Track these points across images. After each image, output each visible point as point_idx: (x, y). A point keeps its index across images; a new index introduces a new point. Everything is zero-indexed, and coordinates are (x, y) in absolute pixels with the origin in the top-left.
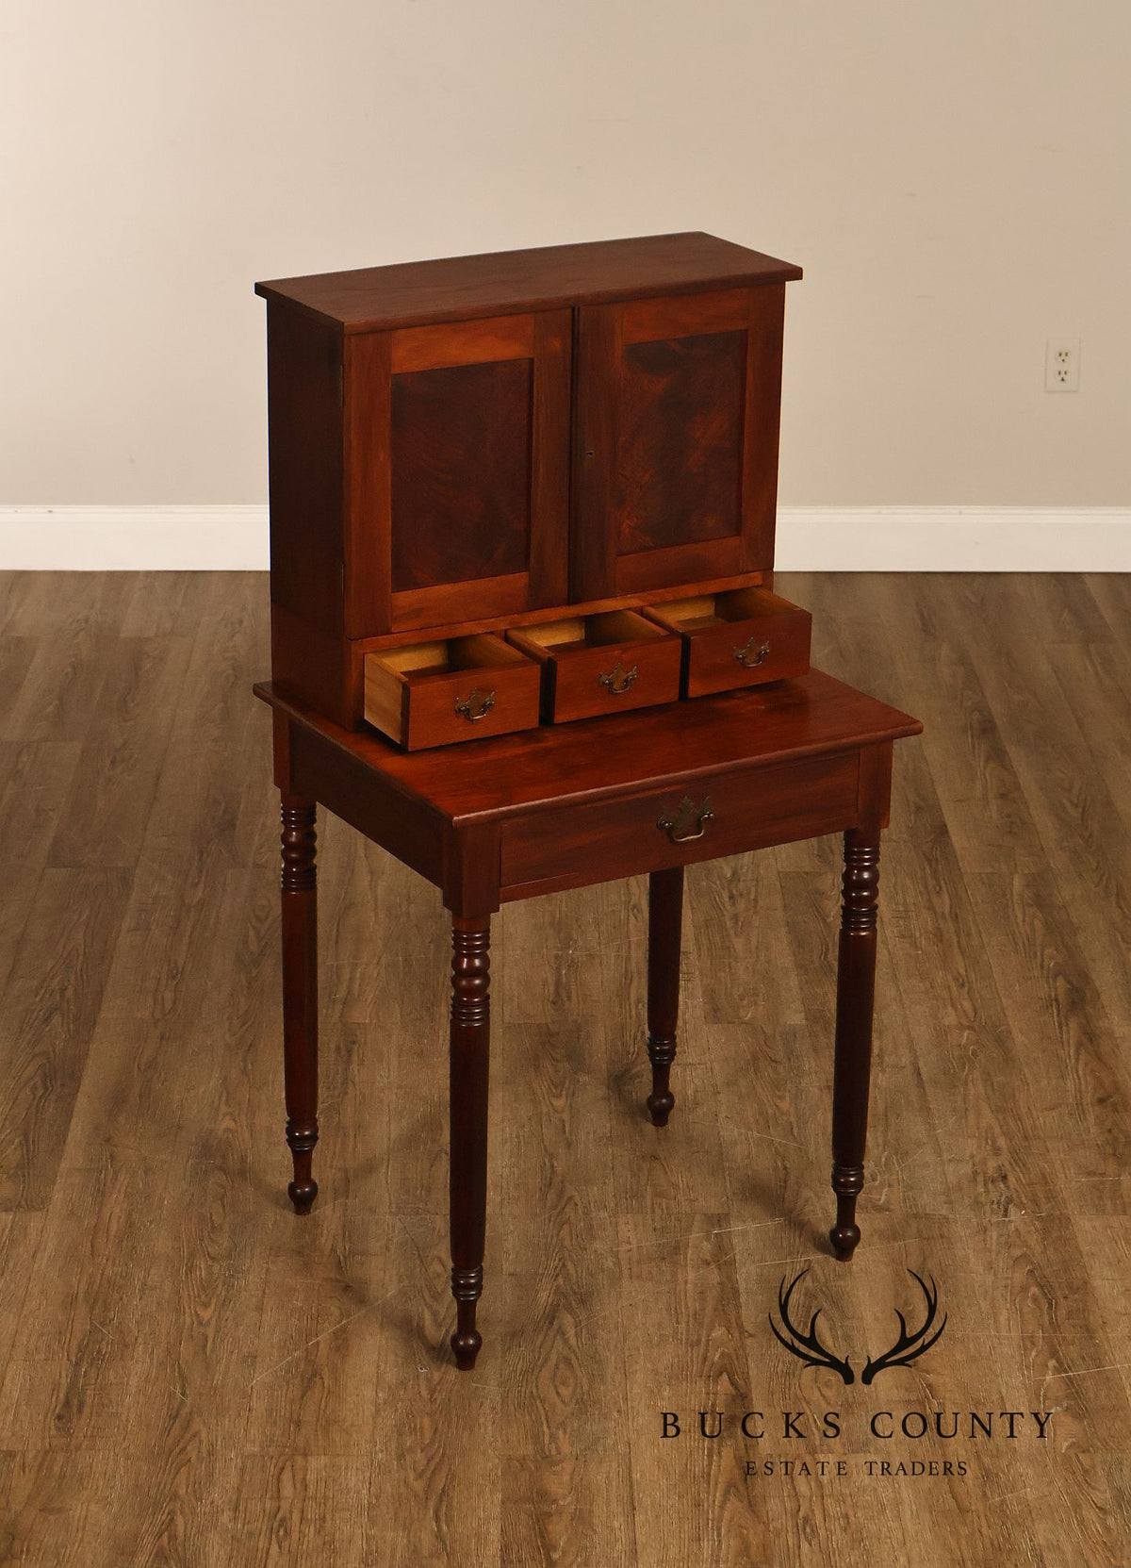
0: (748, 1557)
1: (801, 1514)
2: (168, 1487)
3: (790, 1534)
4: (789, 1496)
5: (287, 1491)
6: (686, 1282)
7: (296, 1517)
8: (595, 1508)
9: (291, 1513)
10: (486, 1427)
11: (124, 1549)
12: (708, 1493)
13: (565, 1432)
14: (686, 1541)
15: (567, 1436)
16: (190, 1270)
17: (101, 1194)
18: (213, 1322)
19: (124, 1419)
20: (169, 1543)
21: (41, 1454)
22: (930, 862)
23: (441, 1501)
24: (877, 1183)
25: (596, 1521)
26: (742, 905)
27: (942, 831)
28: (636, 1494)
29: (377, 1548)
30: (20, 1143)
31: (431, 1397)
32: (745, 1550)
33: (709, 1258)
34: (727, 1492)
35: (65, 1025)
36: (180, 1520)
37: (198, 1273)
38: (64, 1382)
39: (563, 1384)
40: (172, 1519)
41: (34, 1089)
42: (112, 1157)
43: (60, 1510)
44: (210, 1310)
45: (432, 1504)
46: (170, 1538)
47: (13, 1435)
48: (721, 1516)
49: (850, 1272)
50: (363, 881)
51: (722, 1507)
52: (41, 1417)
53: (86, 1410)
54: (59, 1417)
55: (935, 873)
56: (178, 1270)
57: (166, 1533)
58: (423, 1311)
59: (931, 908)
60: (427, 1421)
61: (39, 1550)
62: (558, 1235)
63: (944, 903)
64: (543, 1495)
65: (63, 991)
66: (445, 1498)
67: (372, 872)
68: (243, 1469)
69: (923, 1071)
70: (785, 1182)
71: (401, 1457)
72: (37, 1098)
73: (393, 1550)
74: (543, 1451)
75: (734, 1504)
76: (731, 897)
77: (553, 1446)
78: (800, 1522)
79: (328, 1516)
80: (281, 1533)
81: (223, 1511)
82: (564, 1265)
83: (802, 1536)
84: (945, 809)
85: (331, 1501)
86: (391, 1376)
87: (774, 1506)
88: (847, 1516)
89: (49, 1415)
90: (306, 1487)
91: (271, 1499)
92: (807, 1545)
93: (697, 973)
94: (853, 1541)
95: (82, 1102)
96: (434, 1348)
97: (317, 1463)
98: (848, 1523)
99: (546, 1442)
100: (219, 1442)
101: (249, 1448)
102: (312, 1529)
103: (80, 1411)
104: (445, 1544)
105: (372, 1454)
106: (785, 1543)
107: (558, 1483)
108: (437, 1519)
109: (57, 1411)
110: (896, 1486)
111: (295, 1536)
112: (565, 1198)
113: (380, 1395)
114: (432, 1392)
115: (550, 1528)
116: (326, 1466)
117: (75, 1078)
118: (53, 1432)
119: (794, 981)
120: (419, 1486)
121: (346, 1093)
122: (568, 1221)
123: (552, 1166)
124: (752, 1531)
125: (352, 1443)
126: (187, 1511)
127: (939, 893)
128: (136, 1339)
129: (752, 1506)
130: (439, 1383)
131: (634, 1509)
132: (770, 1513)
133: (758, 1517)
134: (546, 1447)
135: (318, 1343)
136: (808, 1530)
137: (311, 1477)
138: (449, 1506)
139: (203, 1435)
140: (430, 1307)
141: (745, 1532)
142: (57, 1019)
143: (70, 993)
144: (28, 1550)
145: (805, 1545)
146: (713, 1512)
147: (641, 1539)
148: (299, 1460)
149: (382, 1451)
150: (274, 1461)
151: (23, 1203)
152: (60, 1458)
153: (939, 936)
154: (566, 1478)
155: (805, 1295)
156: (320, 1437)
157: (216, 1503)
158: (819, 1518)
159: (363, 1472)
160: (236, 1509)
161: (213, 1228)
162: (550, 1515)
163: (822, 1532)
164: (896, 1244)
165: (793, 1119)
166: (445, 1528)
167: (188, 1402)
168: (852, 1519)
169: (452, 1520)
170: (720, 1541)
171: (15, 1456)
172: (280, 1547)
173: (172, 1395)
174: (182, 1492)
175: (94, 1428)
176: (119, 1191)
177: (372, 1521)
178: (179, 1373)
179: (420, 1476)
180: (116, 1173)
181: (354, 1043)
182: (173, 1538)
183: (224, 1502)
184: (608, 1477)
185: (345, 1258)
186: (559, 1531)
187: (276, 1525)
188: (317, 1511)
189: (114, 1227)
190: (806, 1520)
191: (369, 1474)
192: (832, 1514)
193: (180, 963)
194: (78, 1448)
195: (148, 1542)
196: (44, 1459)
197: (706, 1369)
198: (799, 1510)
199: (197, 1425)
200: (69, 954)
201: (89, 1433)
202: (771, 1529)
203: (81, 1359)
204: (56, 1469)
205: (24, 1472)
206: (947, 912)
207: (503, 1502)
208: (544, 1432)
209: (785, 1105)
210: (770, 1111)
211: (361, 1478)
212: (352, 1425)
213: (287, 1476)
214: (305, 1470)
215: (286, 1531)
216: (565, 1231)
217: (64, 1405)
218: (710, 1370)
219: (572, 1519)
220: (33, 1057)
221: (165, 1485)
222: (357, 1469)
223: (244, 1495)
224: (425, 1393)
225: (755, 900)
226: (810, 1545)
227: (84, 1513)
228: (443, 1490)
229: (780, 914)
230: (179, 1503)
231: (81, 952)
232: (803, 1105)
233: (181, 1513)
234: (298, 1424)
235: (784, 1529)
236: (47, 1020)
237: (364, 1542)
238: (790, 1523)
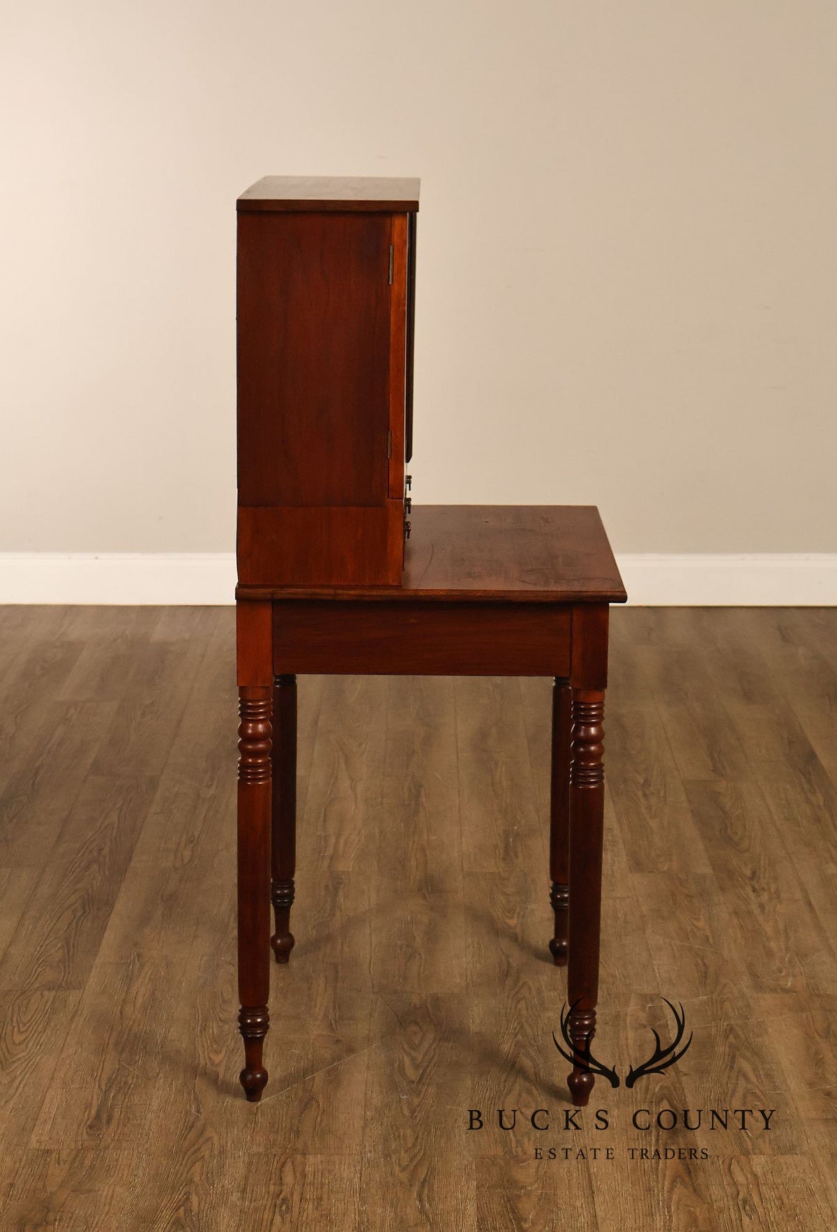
0: (697, 1227)
1: (741, 1197)
2: (184, 1174)
3: (732, 1210)
4: (729, 1184)
5: (289, 1178)
6: (627, 1039)
7: (296, 1197)
8: (559, 1192)
9: (292, 1194)
10: (460, 1136)
11: (145, 1219)
12: (657, 1182)
13: (529, 1140)
14: (641, 1215)
15: (532, 1142)
16: (204, 1029)
17: (129, 980)
18: (224, 1064)
19: (147, 1127)
20: (185, 1215)
21: (74, 1152)
22: (804, 774)
23: (423, 1186)
24: (783, 974)
25: (560, 1201)
26: (653, 800)
27: (812, 756)
28: (594, 1182)
29: (368, 1219)
30: (62, 946)
31: (412, 1115)
32: (693, 1221)
33: (645, 1023)
34: (673, 1182)
35: (102, 872)
36: (195, 1200)
37: (210, 1031)
38: (95, 1103)
39: (526, 1107)
40: (188, 1199)
41: (74, 912)
42: (139, 956)
43: (89, 1191)
44: (221, 1056)
45: (416, 1189)
46: (185, 1211)
47: (50, 1138)
48: (670, 1199)
49: (767, 1033)
50: (345, 784)
51: (671, 1191)
52: (75, 1127)
53: (114, 1122)
54: (91, 1127)
55: (809, 782)
56: (194, 1029)
57: (182, 1208)
58: (403, 1057)
59: (808, 801)
60: (409, 1131)
61: (71, 1218)
62: (516, 1007)
63: (819, 799)
64: (513, 1183)
65: (101, 850)
66: (427, 1185)
67: (352, 780)
68: (250, 1164)
69: (814, 903)
70: (706, 973)
71: (387, 1156)
72: (77, 918)
73: (383, 1221)
74: (511, 1152)
75: (679, 1189)
76: (645, 795)
77: (520, 1149)
78: (740, 1203)
79: (325, 1197)
80: (284, 1208)
81: (232, 1193)
82: (522, 1027)
83: (743, 1212)
84: (813, 743)
85: (327, 1186)
86: (377, 1099)
87: (715, 1192)
88: (780, 1198)
89: (82, 1125)
90: (304, 1176)
91: (274, 1184)
92: (747, 1218)
93: (621, 841)
94: (788, 1216)
95: (115, 920)
96: (413, 1082)
97: (313, 1162)
98: (783, 1203)
99: (514, 1145)
100: (229, 1144)
101: (255, 1149)
102: (311, 1206)
103: (109, 1122)
104: (427, 1216)
105: (361, 1154)
106: (728, 1217)
107: (526, 1174)
108: (421, 1200)
109: (88, 1123)
110: (822, 1177)
111: (296, 1210)
112: (520, 984)
113: (368, 1113)
114: (413, 1112)
115: (520, 1206)
116: (322, 1162)
117: (109, 904)
118: (85, 1136)
119: (701, 846)
120: (404, 1176)
121: (334, 915)
122: (524, 998)
123: (509, 963)
124: (698, 1210)
125: (344, 1146)
126: (201, 1192)
127: (814, 793)
128: (158, 1075)
129: (696, 1191)
130: (418, 1106)
131: (593, 1193)
132: (713, 1197)
133: (702, 1199)
134: (514, 1150)
135: (314, 1078)
136: (747, 1208)
137: (309, 1169)
138: (431, 1189)
139: (216, 1139)
140: (409, 1055)
141: (692, 1209)
142: (95, 867)
143: (106, 851)
144: (60, 1220)
145: (746, 1220)
146: (663, 1195)
147: (600, 1214)
148: (299, 1158)
149: (371, 1152)
150: (277, 1158)
151: (64, 984)
152: (90, 1155)
153: (818, 820)
154: (532, 1171)
155: (729, 1047)
156: (317, 1142)
157: (226, 1187)
158: (756, 1199)
159: (354, 1166)
160: (244, 1191)
161: (224, 1001)
162: (519, 1197)
163: (760, 1210)
164: (804, 1015)
165: (708, 933)
166: (427, 1206)
167: (202, 1117)
168: (786, 1201)
169: (433, 1199)
170: (670, 1216)
171: (52, 1153)
172: (283, 1218)
173: (187, 1113)
174: (196, 1179)
175: (120, 1133)
176: (145, 977)
177: (363, 1201)
178: (194, 1097)
179: (403, 1170)
180: (142, 966)
181: (341, 884)
182: (188, 1211)
183: (233, 1186)
184: (568, 1171)
185: (335, 1020)
186: (528, 1208)
187: (279, 1202)
188: (315, 1193)
189: (140, 1000)
190: (745, 1201)
191: (359, 1167)
192: (767, 1197)
193: (196, 834)
194: (107, 1148)
195: (167, 1214)
196: (76, 1156)
197: (648, 1097)
198: (738, 1194)
199: (209, 1132)
200: (106, 827)
201: (116, 1138)
202: (715, 1207)
203: (110, 1087)
204: (87, 1163)
205: (59, 1164)
206: (821, 803)
207: (478, 1187)
208: (511, 1140)
209: (701, 924)
210: (689, 928)
211: (353, 1170)
212: (345, 1134)
213: (288, 1167)
214: (304, 1164)
215: (287, 1207)
216: (522, 1005)
217: (95, 1119)
218: (652, 1098)
219: (539, 1200)
220: (75, 891)
221: (182, 1174)
222: (349, 1164)
223: (251, 1181)
224: (406, 1112)
225: (665, 797)
226: (751, 1219)
227: (110, 1193)
228: (425, 1179)
229: (685, 805)
230: (194, 1186)
231: (116, 826)
232: (716, 924)
233: (196, 1194)
234: (298, 1133)
235: (726, 1207)
236: (88, 867)
237: (357, 1215)
238: (731, 1203)
